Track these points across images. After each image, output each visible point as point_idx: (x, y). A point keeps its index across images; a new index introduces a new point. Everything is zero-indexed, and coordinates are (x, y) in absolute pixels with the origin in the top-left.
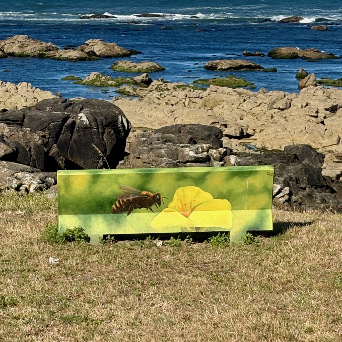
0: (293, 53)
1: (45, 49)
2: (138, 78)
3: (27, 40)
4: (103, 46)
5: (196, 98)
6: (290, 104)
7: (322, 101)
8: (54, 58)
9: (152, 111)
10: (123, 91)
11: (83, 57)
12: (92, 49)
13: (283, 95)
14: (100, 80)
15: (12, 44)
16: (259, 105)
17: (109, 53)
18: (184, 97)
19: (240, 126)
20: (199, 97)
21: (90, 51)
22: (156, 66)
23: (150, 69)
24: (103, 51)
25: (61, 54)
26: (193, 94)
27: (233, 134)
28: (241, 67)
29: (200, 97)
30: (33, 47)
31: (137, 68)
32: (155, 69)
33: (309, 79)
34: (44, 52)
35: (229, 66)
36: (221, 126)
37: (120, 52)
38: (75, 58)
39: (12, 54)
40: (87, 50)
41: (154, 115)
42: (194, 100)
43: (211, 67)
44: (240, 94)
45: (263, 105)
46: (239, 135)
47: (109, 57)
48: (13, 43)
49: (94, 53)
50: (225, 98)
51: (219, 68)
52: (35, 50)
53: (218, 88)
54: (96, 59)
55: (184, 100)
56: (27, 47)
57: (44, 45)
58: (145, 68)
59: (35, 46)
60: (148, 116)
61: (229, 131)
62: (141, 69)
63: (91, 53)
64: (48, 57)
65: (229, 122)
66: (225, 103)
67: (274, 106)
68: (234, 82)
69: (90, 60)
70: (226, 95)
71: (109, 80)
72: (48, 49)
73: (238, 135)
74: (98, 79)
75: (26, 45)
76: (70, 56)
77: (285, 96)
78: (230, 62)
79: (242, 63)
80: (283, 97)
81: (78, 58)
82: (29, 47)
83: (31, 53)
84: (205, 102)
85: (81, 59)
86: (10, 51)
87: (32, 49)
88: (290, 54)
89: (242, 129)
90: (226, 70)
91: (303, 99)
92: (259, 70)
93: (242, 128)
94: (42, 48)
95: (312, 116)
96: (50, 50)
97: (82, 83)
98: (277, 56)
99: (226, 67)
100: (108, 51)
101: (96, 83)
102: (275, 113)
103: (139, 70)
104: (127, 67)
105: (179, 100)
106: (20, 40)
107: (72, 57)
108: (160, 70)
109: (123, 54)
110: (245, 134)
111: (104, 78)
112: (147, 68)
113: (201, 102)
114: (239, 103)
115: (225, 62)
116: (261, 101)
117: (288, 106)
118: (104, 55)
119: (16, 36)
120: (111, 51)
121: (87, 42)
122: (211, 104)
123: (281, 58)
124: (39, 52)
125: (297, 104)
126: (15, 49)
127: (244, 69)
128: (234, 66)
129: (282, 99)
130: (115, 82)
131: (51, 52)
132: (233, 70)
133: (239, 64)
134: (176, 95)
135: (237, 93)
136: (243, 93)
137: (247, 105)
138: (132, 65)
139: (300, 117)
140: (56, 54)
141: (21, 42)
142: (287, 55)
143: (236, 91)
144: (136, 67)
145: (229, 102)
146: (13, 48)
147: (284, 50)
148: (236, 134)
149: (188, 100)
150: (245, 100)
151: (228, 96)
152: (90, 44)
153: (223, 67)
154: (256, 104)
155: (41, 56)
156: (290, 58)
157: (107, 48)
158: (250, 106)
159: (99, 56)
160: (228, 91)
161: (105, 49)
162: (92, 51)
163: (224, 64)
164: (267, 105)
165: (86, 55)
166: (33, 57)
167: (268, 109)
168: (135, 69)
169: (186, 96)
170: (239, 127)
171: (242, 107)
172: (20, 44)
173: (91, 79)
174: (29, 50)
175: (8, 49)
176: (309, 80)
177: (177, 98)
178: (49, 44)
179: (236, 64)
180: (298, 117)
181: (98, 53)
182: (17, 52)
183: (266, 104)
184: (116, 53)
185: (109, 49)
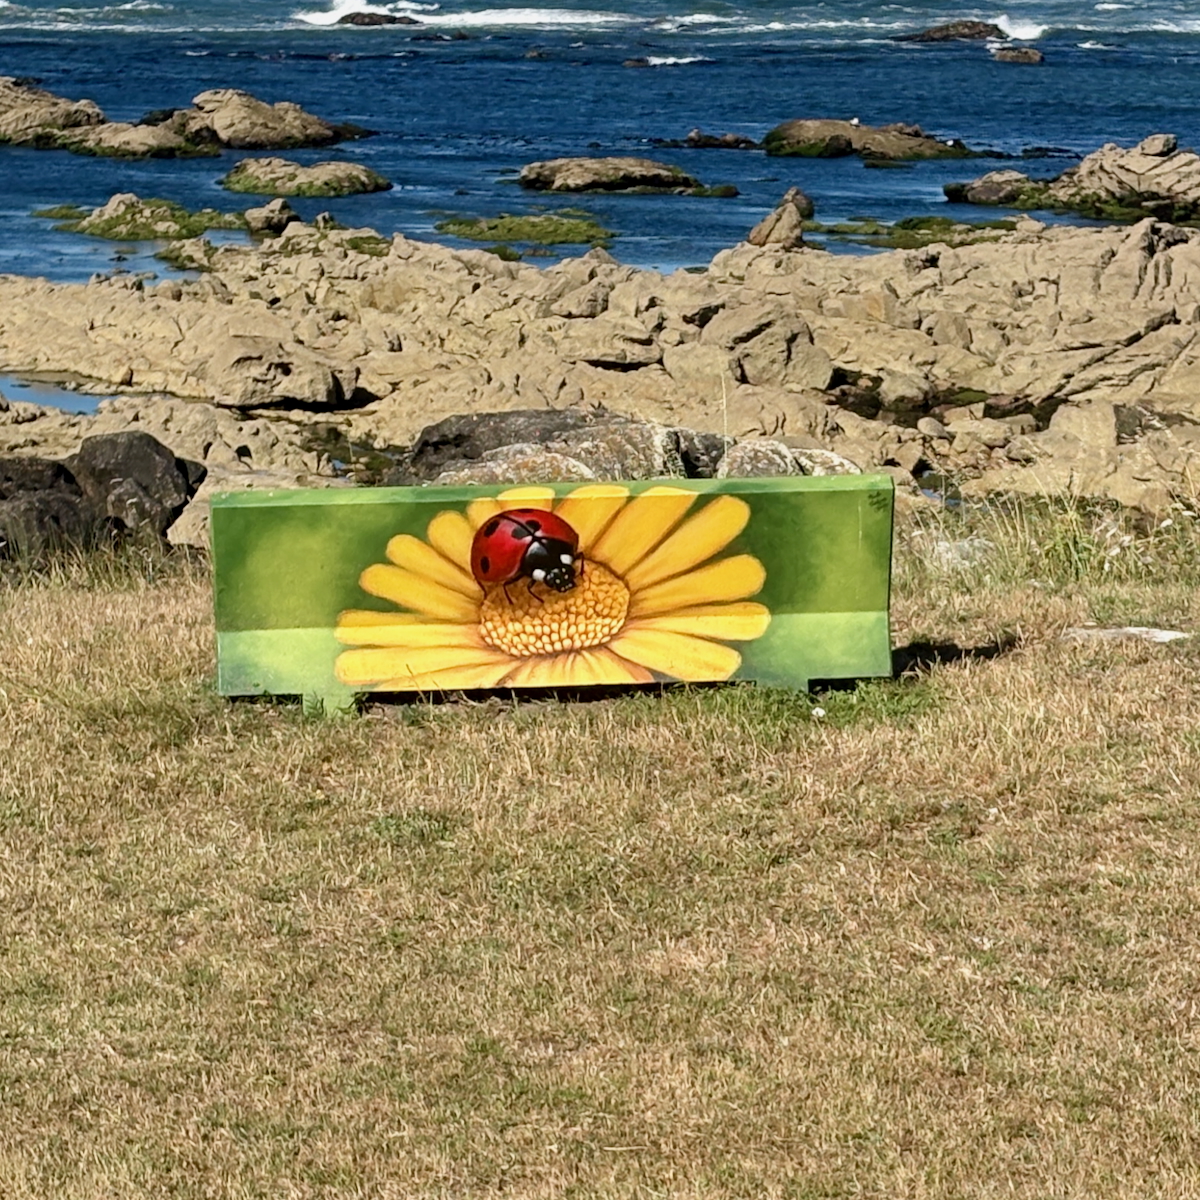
0: (835, 138)
1: (60, 121)
2: (256, 215)
3: (7, 91)
4: (244, 112)
5: (348, 278)
6: (606, 301)
7: (698, 291)
8: (78, 150)
9: (144, 320)
10: (175, 254)
11: (168, 145)
12: (208, 122)
13: (588, 272)
14: (133, 220)
16: (515, 303)
17: (258, 135)
18: (315, 276)
19: (329, 371)
20: (356, 277)
21: (201, 129)
22: (358, 178)
23: (335, 185)
24: (240, 127)
25: (104, 135)
26: (341, 267)
27: (305, 394)
28: (628, 180)
29: (360, 275)
30: (22, 114)
31: (297, 182)
32: (353, 184)
33: (778, 220)
34: (56, 131)
35: (588, 178)
36: (269, 369)
37: (297, 132)
38: (143, 148)
40: (194, 126)
41: (146, 332)
42: (342, 285)
43: (536, 180)
44: (470, 268)
45: (523, 303)
46: (325, 399)
47: (258, 146)
49: (214, 134)
50: (422, 279)
51: (558, 183)
52: (27, 124)
53: (417, 249)
55: (313, 285)
56: (6, 112)
57: (65, 105)
58: (318, 183)
59: (28, 110)
60: (126, 336)
61: (291, 387)
62: (304, 187)
63: (205, 133)
64: (64, 146)
65: (298, 356)
66: (421, 295)
67: (555, 307)
68: (555, 231)
70: (429, 271)
71: (163, 219)
72: (71, 121)
73: (322, 398)
74: (129, 217)
75: (3, 109)
76: (128, 143)
77: (592, 275)
78: (597, 166)
79: (631, 169)
80: (586, 279)
81: (151, 150)
82: (10, 115)
83: (15, 132)
84: (373, 291)
85: (160, 154)
87: (18, 119)
88: (823, 140)
89: (335, 378)
90: (578, 189)
91: (642, 287)
92: (681, 193)
93: (339, 376)
94: (51, 118)
95: (633, 341)
96: (78, 124)
97: (79, 228)
98: (782, 146)
99: (579, 182)
100: (257, 129)
101: (120, 228)
102: (550, 329)
103: (299, 187)
104: (265, 179)
105: (299, 284)
107: (135, 146)
108: (370, 188)
109: (307, 136)
110: (348, 396)
111: (147, 213)
112: (326, 184)
113: (358, 292)
114: (456, 295)
115: (581, 166)
116: (520, 291)
117: (599, 308)
118: (244, 140)
120: (267, 127)
121: (196, 100)
122: (386, 297)
123: (795, 155)
124: (40, 130)
125: (624, 302)
127: (637, 188)
128: (604, 179)
129: (583, 283)
130: (177, 227)
131: (78, 131)
132: (601, 190)
133: (622, 173)
134: (293, 269)
135: (460, 265)
136: (478, 266)
137: (477, 303)
138: (281, 172)
139: (595, 342)
140: (90, 136)
142: (812, 146)
143: (458, 259)
144: (293, 177)
145: (433, 292)
147: (812, 130)
148: (314, 395)
149: (324, 284)
150: (476, 287)
151: (436, 274)
152: (208, 107)
153: (571, 182)
154: (504, 301)
155: (43, 142)
156: (820, 156)
157: (254, 118)
158: (485, 308)
159: (228, 145)
160: (439, 258)
161: (247, 122)
162: (208, 128)
163: (577, 170)
164: (535, 305)
165: (186, 140)
166: (20, 144)
167: (537, 317)
168: (289, 184)
169: (322, 274)
170: (325, 375)
171: (463, 310)
173: (106, 217)
174: (9, 124)
176: (779, 225)
177: (296, 278)
178: (83, 104)
179: (611, 172)
180: (589, 342)
181: (224, 135)
183: (533, 299)
184: (283, 135)
185: (261, 121)
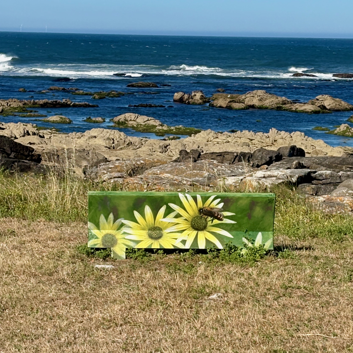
1: (281, 103)
3: (265, 94)
4: (333, 101)
8: (291, 111)
11: (317, 110)
12: (323, 104)
14: (350, 131)
15: (252, 98)
24: (332, 105)
25: (297, 107)
30: (271, 100)
34: (281, 105)
37: (347, 107)
38: (310, 111)
39: (253, 107)
40: (318, 104)
47: (338, 111)
48: (253, 96)
49: (324, 107)
52: (272, 104)
54: (329, 113)
56: (265, 100)
57: (280, 99)
59: (273, 100)
63: (322, 107)
64: (285, 110)
69: (323, 113)
74: (348, 130)
75: (264, 99)
81: (313, 111)
82: (267, 101)
83: (269, 106)
85: (316, 112)
86: (249, 103)
87: (270, 102)
94: (278, 102)
96: (285, 104)
97: (334, 133)
100: (337, 106)
101: (347, 133)
106: (259, 95)
107: (307, 110)
109: (350, 108)
118: (334, 109)
119: (256, 91)
121: (317, 97)
124: (276, 105)
126: (255, 102)
140: (292, 107)
141: (260, 96)
146: (253, 101)
152: (320, 100)
155: (279, 109)
157: (336, 103)
159: (329, 110)
161: (334, 104)
162: (322, 105)
165: (319, 109)
166: (271, 109)
172: (259, 98)
173: (342, 130)
174: (267, 103)
175: (248, 102)
178: (284, 98)
181: (328, 107)
182: (257, 104)
184: (345, 108)
185: (338, 104)
